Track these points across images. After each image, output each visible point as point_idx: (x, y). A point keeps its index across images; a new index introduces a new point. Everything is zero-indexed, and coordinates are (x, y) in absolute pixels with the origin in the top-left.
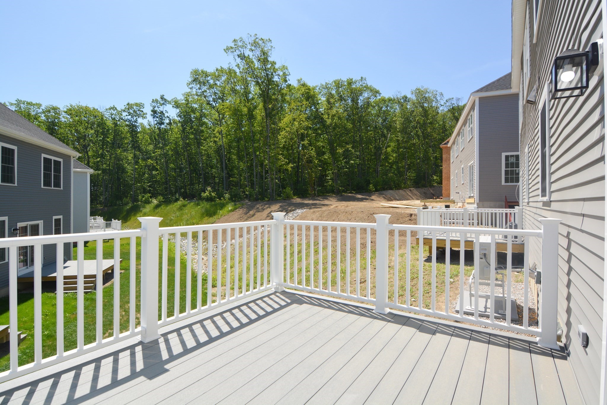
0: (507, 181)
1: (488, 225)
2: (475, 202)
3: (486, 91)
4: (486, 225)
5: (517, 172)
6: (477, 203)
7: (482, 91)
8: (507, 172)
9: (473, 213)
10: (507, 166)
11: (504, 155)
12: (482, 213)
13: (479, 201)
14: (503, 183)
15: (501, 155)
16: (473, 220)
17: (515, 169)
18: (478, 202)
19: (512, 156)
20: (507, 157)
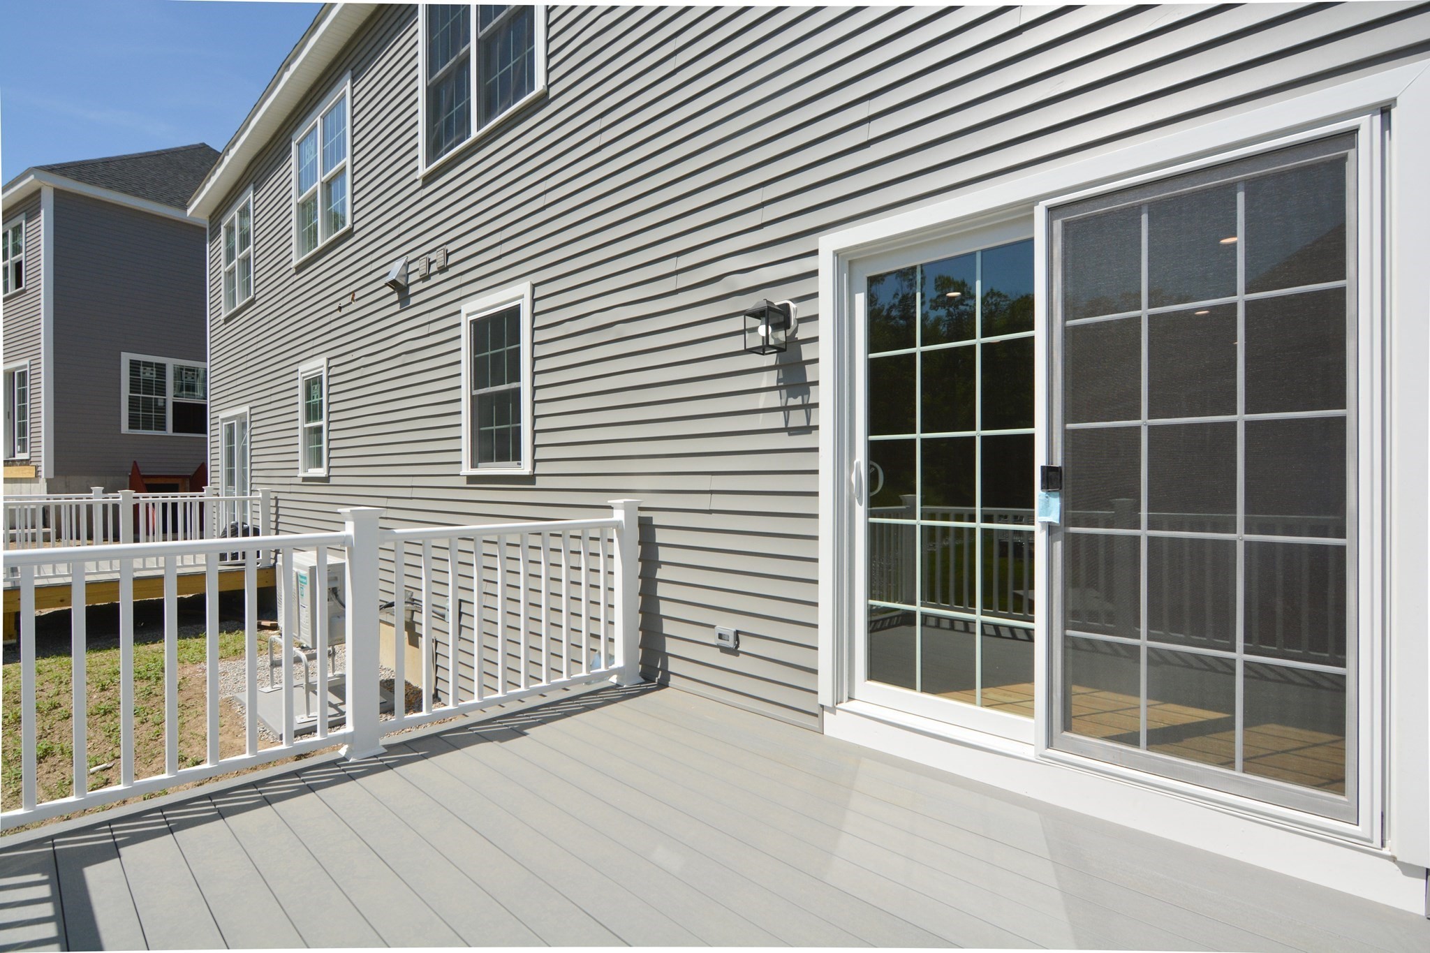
0: (133, 424)
1: (78, 538)
2: (37, 476)
3: (79, 179)
4: (71, 538)
5: (160, 404)
6: (48, 481)
7: (65, 175)
8: (133, 402)
9: (33, 507)
10: (134, 387)
11: (126, 358)
12: (58, 508)
13: (56, 472)
14: (125, 428)
15: (120, 356)
16: (33, 527)
17: (154, 396)
18: (51, 476)
19: (147, 364)
20: (135, 365)
